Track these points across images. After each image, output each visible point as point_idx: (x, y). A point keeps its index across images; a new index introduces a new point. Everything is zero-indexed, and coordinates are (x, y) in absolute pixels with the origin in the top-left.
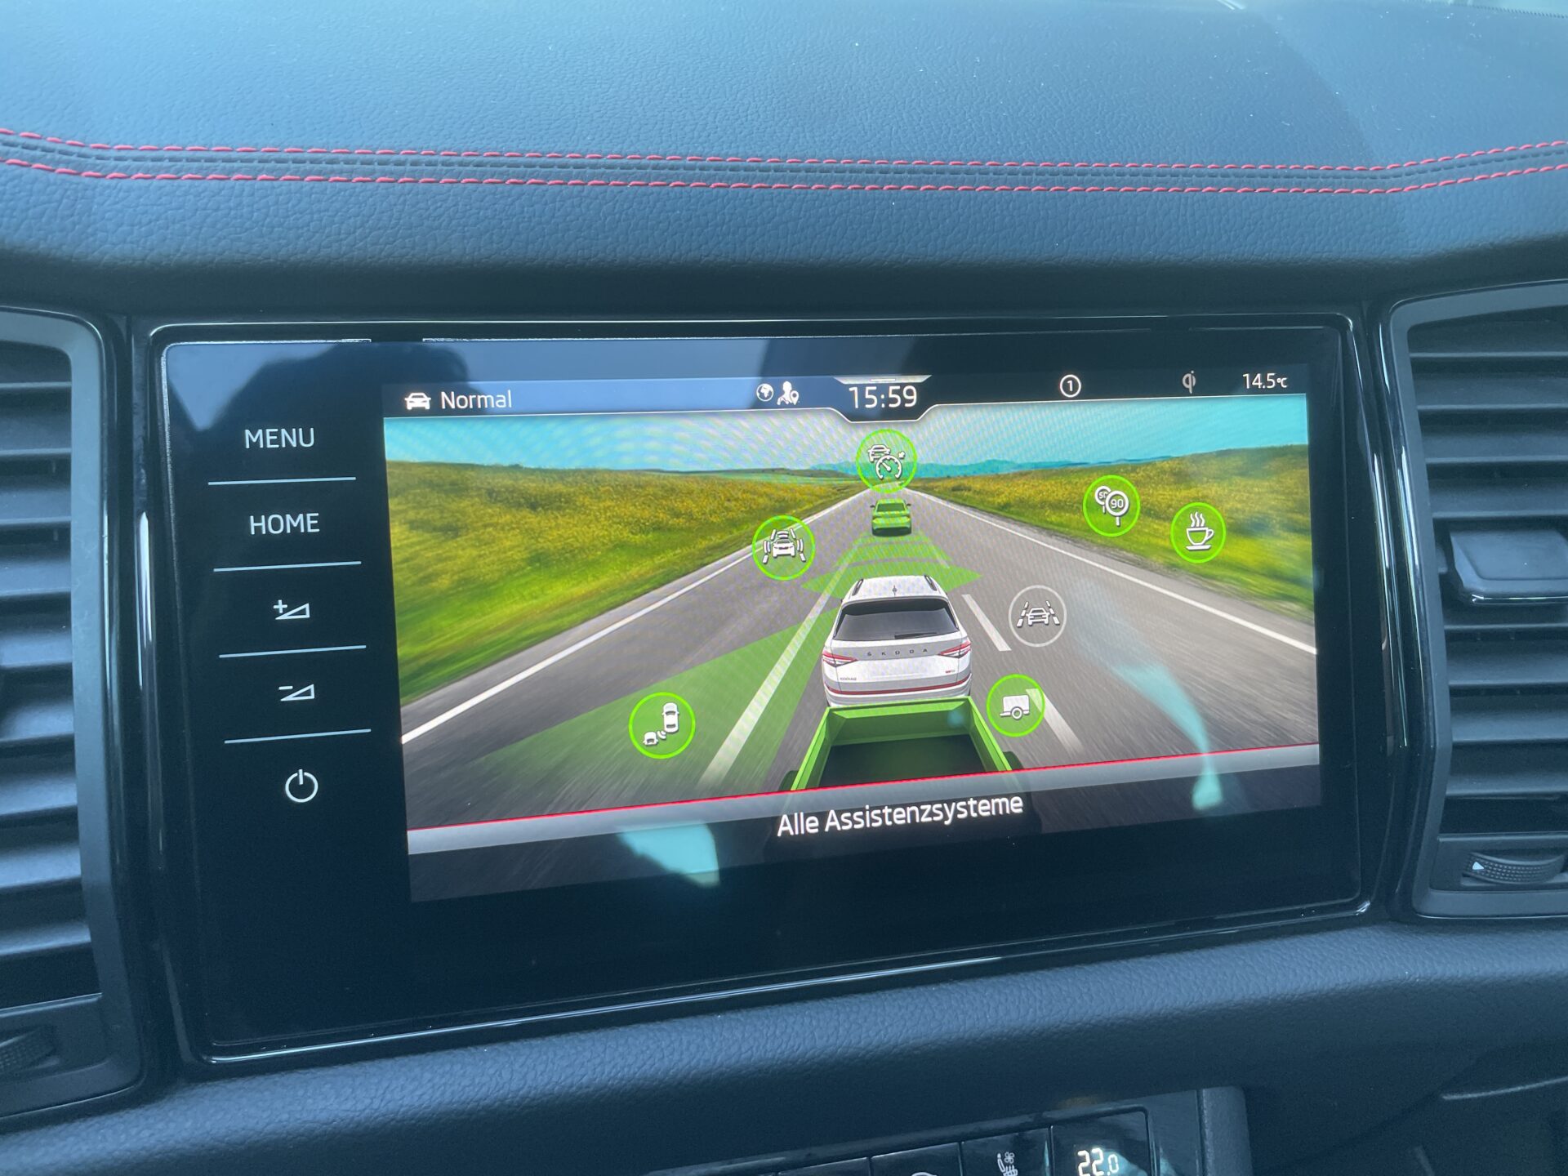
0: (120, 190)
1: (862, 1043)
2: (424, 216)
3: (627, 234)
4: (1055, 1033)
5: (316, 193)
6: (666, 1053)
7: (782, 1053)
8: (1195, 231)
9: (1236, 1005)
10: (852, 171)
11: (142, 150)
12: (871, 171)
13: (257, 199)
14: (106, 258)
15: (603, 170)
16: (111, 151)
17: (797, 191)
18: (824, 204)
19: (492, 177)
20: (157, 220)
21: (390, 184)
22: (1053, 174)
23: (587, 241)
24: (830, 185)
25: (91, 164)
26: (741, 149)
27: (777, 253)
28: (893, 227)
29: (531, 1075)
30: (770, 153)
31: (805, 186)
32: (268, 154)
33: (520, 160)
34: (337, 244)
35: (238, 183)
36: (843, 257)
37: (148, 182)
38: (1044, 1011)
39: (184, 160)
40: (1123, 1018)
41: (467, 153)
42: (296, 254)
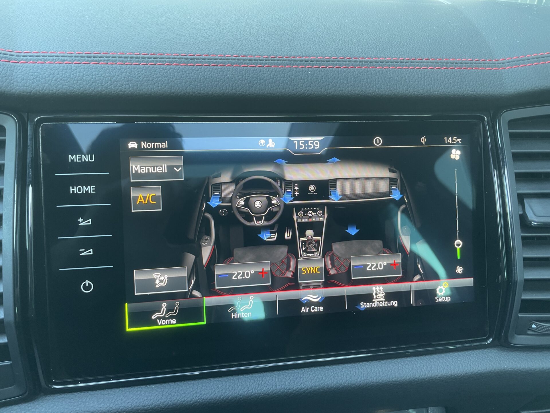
0: (24, 67)
1: (295, 388)
2: (133, 77)
3: (209, 84)
4: (369, 386)
5: (94, 68)
6: (220, 390)
7: (264, 391)
8: (425, 83)
9: (439, 377)
10: (294, 61)
11: (33, 53)
12: (302, 61)
13: (73, 70)
14: (17, 92)
15: (201, 60)
16: (22, 53)
17: (273, 68)
18: (283, 73)
19: (160, 62)
20: (36, 78)
21: (122, 65)
22: (371, 62)
23: (194, 86)
24: (286, 66)
25: (14, 58)
26: (253, 53)
27: (265, 91)
28: (309, 81)
29: (169, 397)
30: (265, 54)
31: (276, 66)
32: (78, 54)
33: (170, 56)
34: (101, 87)
35: (66, 64)
36: (290, 92)
37: (34, 64)
38: (365, 378)
39: (47, 56)
40: (395, 381)
41: (151, 54)
42: (86, 90)
